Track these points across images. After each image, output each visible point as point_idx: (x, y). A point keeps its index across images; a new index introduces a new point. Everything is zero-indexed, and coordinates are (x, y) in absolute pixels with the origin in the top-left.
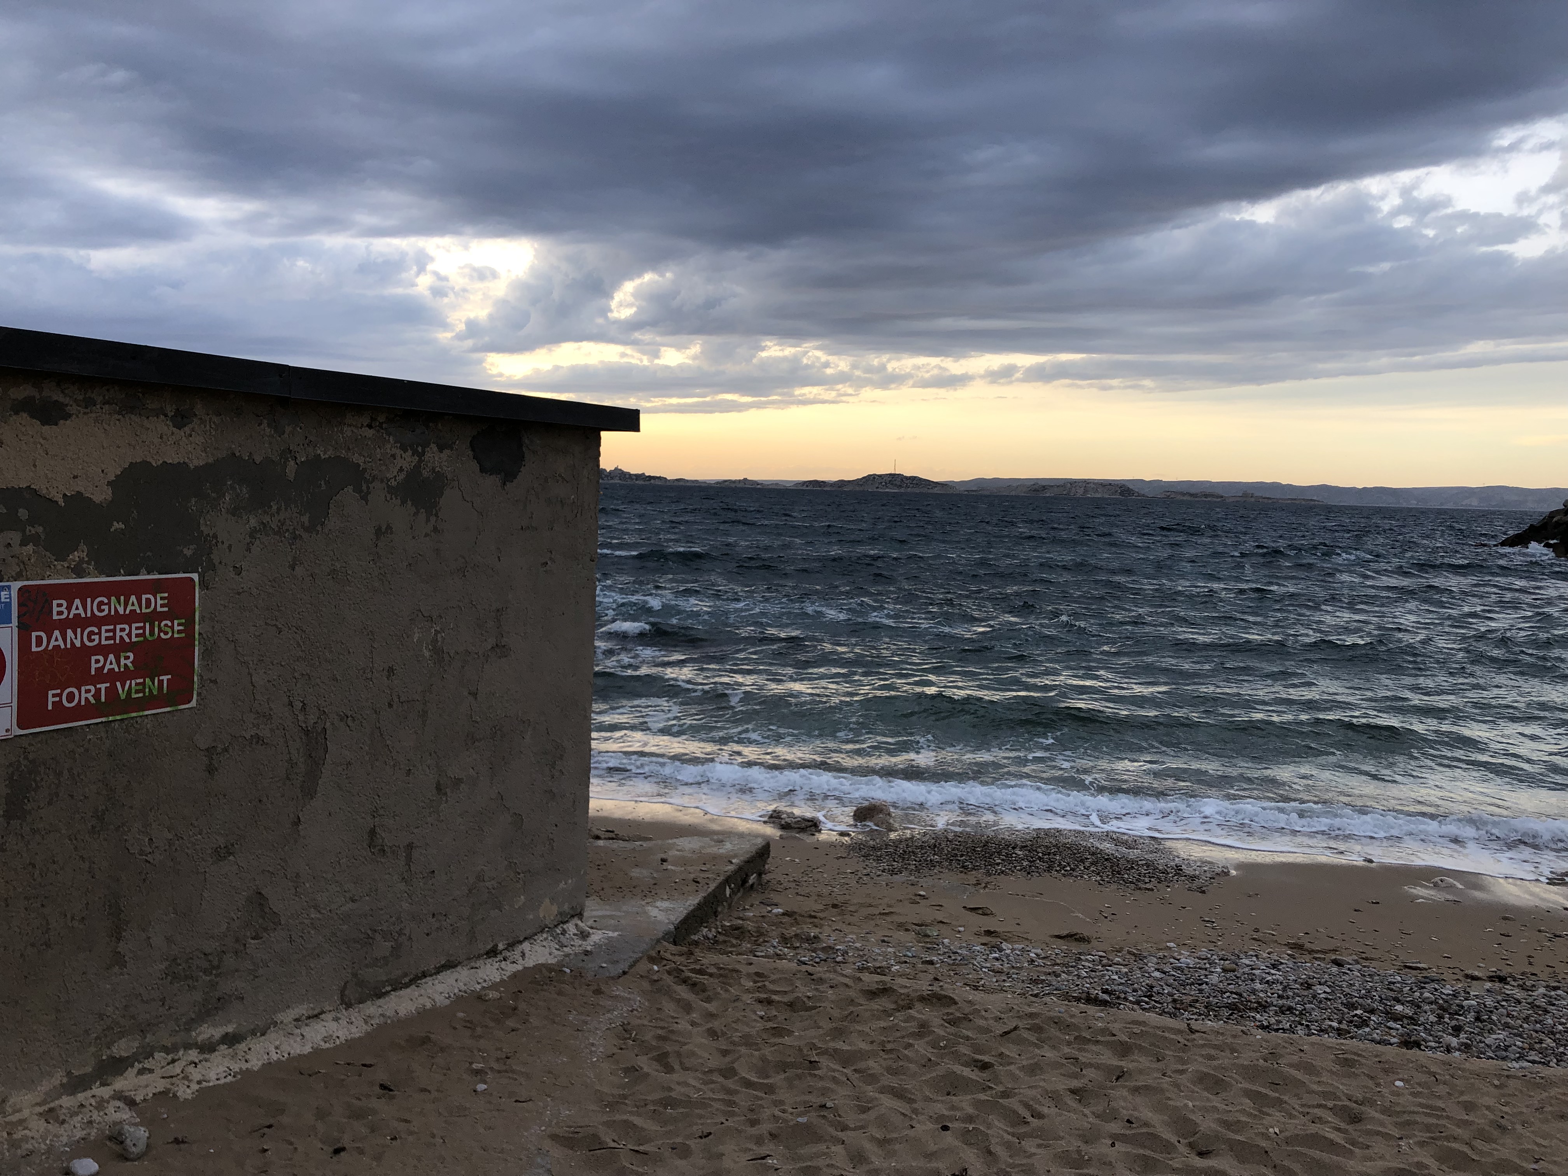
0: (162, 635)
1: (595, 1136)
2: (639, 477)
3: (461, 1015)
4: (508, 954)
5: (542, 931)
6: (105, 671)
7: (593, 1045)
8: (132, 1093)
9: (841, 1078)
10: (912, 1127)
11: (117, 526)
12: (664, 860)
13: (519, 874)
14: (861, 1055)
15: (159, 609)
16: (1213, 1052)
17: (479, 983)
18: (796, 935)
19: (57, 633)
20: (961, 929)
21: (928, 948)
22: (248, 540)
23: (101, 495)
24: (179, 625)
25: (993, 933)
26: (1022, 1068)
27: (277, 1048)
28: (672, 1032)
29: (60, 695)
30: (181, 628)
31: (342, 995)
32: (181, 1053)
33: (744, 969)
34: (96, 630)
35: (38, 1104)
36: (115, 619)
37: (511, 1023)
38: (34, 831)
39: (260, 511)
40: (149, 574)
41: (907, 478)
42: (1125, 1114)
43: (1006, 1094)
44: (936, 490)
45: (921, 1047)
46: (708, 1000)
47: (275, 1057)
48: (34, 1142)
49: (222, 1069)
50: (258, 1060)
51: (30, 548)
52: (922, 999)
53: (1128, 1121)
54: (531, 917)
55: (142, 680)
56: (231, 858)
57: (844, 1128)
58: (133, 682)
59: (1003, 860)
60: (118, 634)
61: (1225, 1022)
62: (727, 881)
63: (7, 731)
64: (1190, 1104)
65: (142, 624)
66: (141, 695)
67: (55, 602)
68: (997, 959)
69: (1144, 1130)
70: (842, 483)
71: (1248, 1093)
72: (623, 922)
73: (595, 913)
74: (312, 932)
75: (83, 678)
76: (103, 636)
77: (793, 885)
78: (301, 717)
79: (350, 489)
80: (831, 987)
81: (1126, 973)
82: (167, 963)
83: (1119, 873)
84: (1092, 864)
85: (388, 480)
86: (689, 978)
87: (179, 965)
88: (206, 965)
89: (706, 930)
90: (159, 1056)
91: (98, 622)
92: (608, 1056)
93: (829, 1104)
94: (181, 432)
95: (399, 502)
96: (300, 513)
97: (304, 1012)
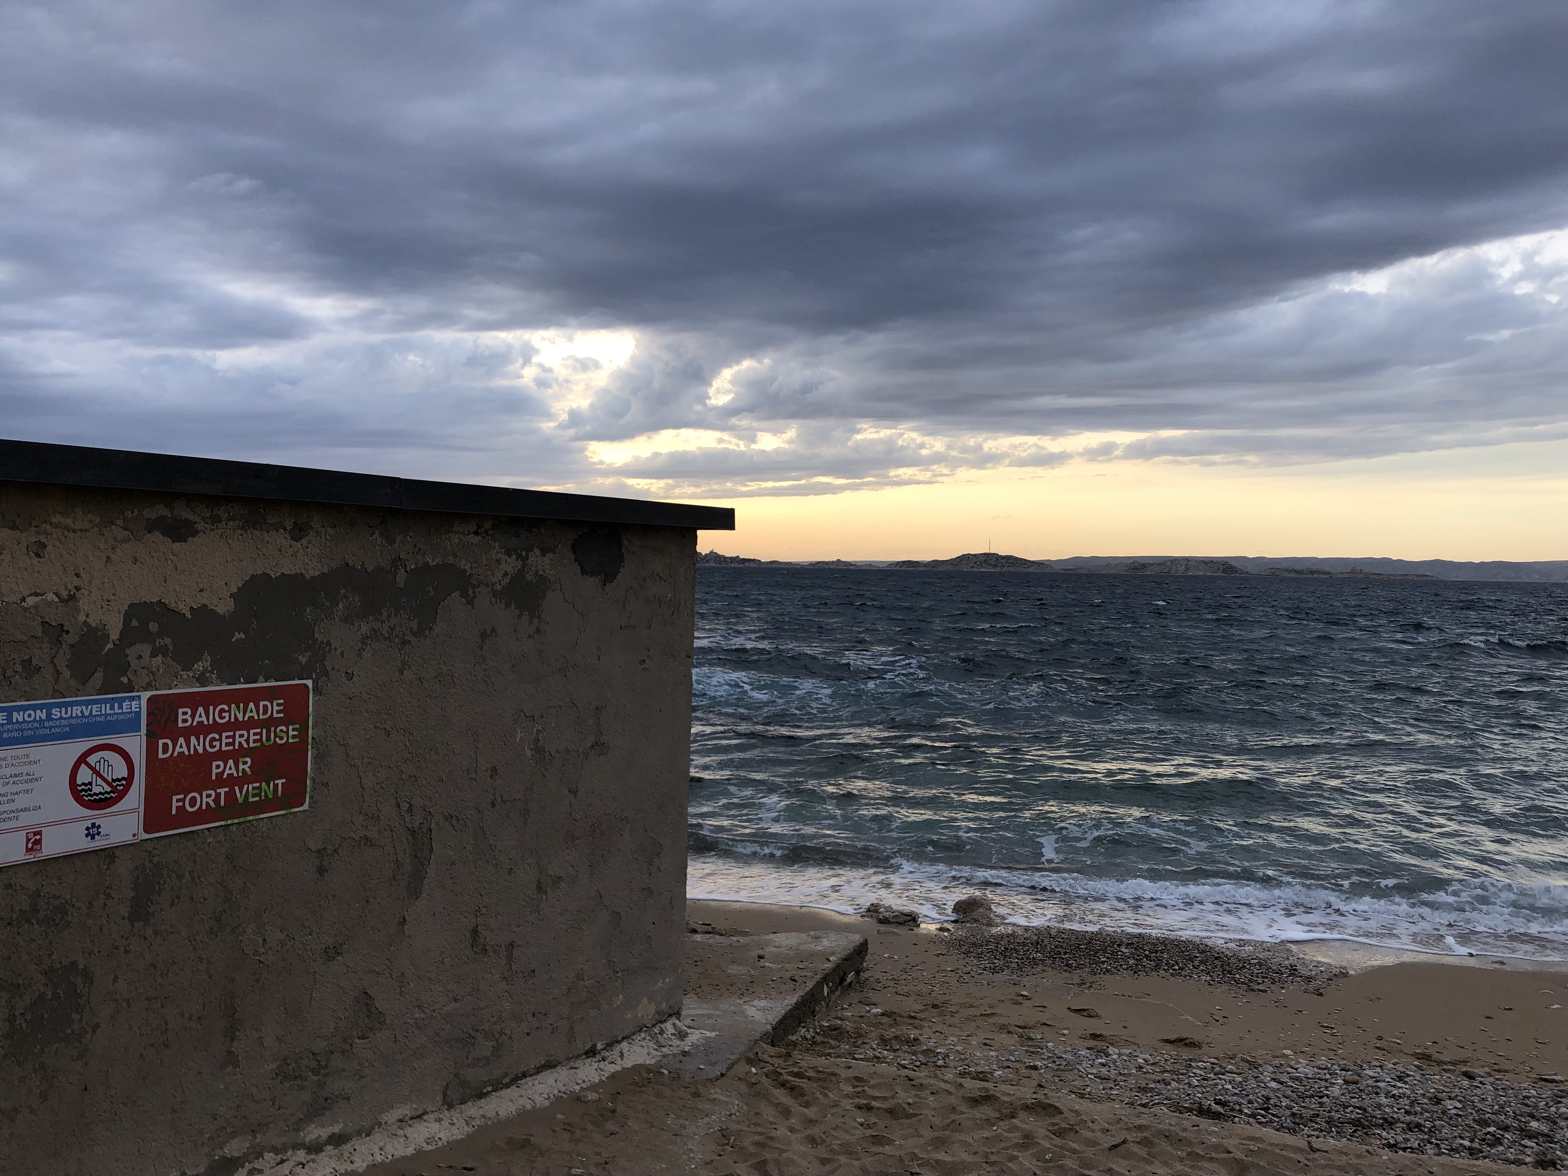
0: (277, 739)
2: (733, 560)
3: (560, 1117)
4: (607, 1054)
5: (640, 1031)
6: (225, 776)
7: (691, 1150)
11: (238, 636)
12: (761, 957)
13: (618, 972)
14: (963, 1167)
15: (275, 715)
16: (1336, 1173)
17: (578, 1084)
18: (896, 1037)
19: (181, 740)
20: (1066, 1032)
21: (1032, 1053)
22: (359, 646)
23: (224, 606)
24: (293, 730)
25: (1098, 1036)
27: (381, 1149)
28: (771, 1138)
29: (183, 800)
30: (295, 733)
31: (445, 1095)
32: (290, 1153)
33: (843, 1073)
34: (217, 737)
36: (234, 726)
37: (610, 1126)
38: (156, 933)
39: (371, 617)
40: (266, 681)
41: (1004, 558)
44: (1031, 569)
45: (1026, 1160)
46: (807, 1105)
47: (379, 1158)
49: (329, 1170)
50: (363, 1161)
51: (159, 658)
52: (1027, 1108)
54: (629, 1016)
55: (258, 785)
56: (340, 958)
58: (251, 787)
59: (1108, 958)
60: (238, 740)
61: (1348, 1139)
62: (825, 979)
63: (134, 835)
65: (259, 730)
66: (257, 799)
67: (181, 711)
68: (1103, 1065)
70: (938, 564)
72: (720, 1021)
73: (693, 1012)
75: (204, 782)
76: (223, 743)
77: (892, 983)
78: (408, 818)
79: (457, 594)
80: (932, 1093)
81: (1240, 1083)
82: (278, 1063)
83: (1230, 972)
84: (1201, 962)
85: (493, 585)
86: (787, 1081)
87: (289, 1065)
88: (314, 1064)
89: (804, 1030)
90: (268, 1156)
91: (219, 729)
92: (707, 1163)
94: (298, 545)
95: (503, 605)
96: (409, 619)
97: (407, 1112)
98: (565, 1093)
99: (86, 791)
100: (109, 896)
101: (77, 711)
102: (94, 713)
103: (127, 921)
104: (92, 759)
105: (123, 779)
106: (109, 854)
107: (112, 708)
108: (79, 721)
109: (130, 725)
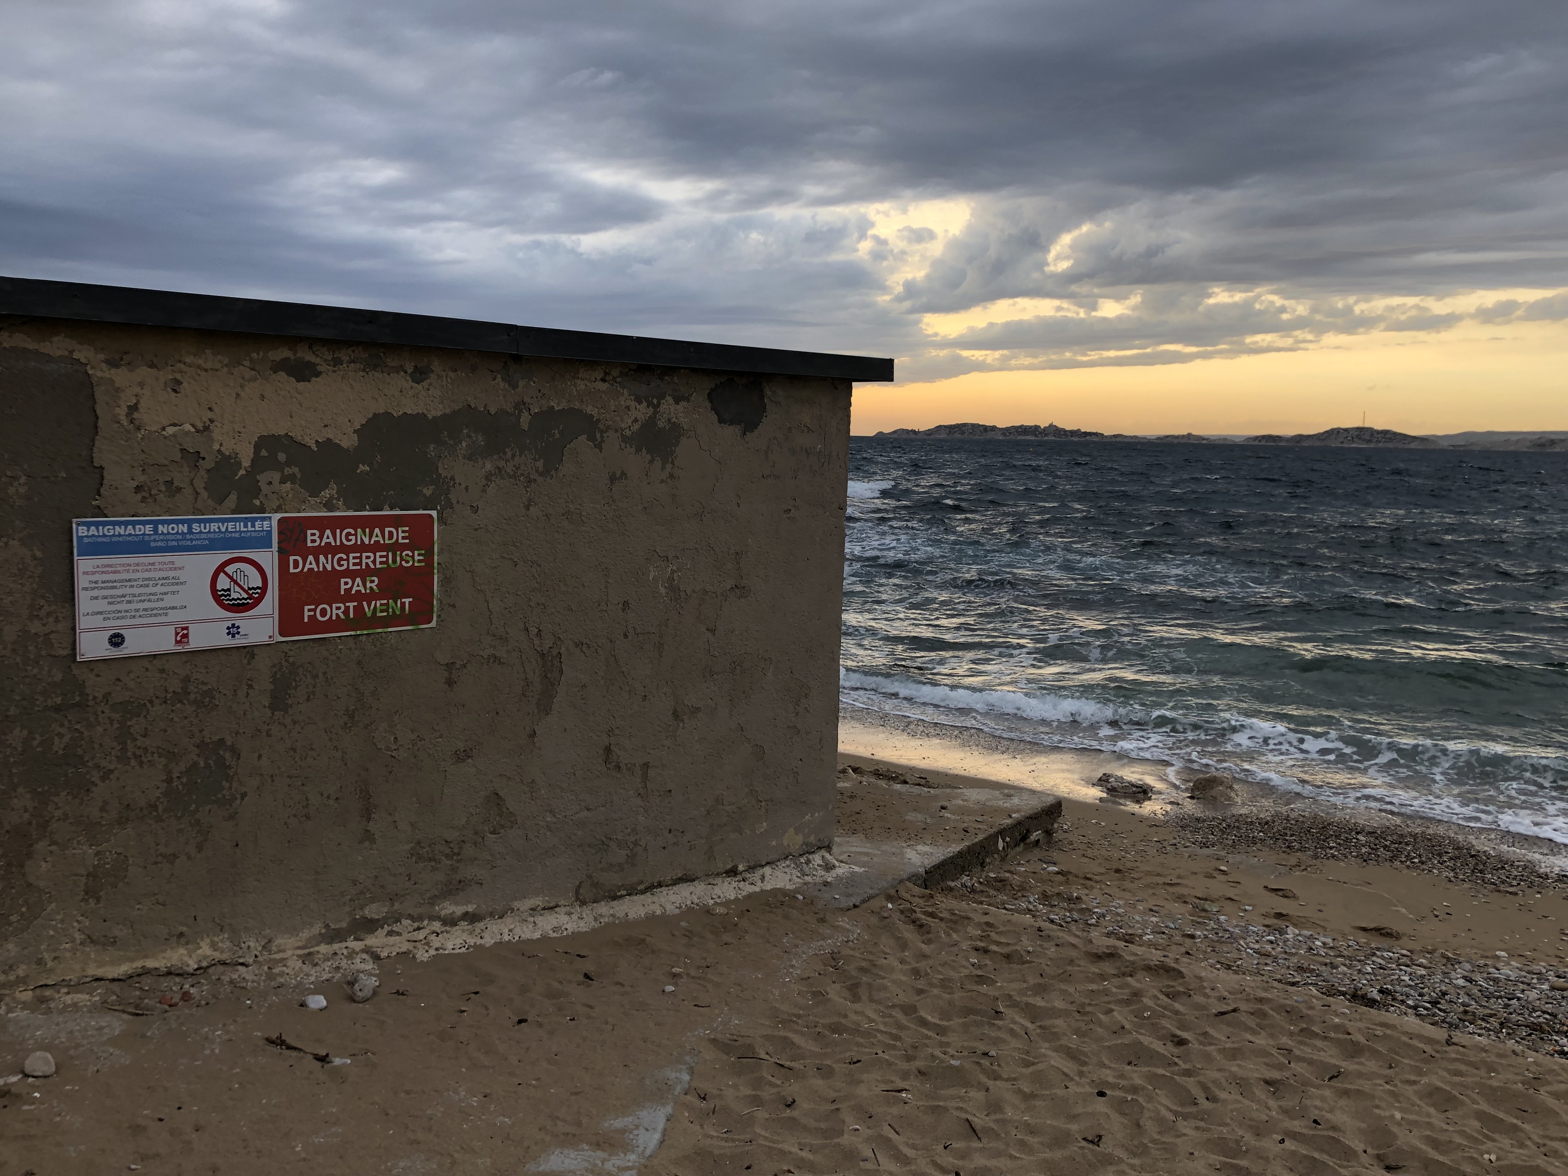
0: (403, 563)
1: (751, 1047)
2: (1073, 433)
3: (683, 924)
4: (748, 875)
5: (786, 858)
6: (353, 592)
7: (793, 966)
8: (379, 950)
9: (1019, 1030)
10: (1067, 1088)
11: (362, 468)
12: (943, 808)
13: (761, 801)
14: (1054, 1013)
15: (401, 541)
16: (1463, 1068)
17: (712, 899)
18: (1058, 894)
19: (311, 558)
20: (1250, 908)
21: (1198, 923)
22: (484, 482)
23: (348, 441)
24: (419, 555)
25: (1285, 915)
26: (1223, 1051)
27: (510, 931)
28: (875, 966)
29: (314, 610)
30: (421, 558)
31: (577, 893)
32: (426, 922)
33: (978, 918)
34: (345, 557)
35: (299, 948)
36: (362, 548)
37: (726, 938)
38: (295, 722)
39: (495, 457)
40: (391, 509)
41: (1379, 432)
42: (1315, 1114)
43: (1188, 1073)
44: (1413, 446)
45: (1121, 1016)
46: (928, 942)
47: (506, 938)
48: (286, 976)
49: (459, 941)
50: (492, 938)
51: (288, 485)
52: (1148, 968)
53: (1315, 1122)
54: (774, 843)
55: (385, 601)
56: (470, 760)
57: (997, 1077)
58: (378, 603)
59: (1339, 844)
60: (364, 561)
61: (1517, 1042)
62: (1002, 832)
63: (270, 637)
64: (1398, 1116)
65: (385, 553)
66: (385, 614)
67: (309, 532)
68: (1271, 942)
69: (1331, 1133)
70: (1300, 438)
71: (1481, 1116)
72: (875, 859)
73: (854, 849)
74: (548, 834)
75: (334, 597)
76: (351, 562)
77: (1084, 846)
78: (537, 642)
79: (583, 437)
80: (1057, 945)
81: (1423, 976)
82: (412, 845)
83: (1481, 872)
84: (1451, 859)
85: (623, 430)
86: (918, 919)
87: (423, 848)
88: (448, 851)
89: (966, 878)
90: (406, 922)
91: (347, 550)
92: (802, 979)
93: (993, 1053)
94: (420, 387)
95: (633, 450)
96: (535, 459)
97: (538, 903)
98: (697, 905)
99: (226, 596)
100: (250, 687)
101: (214, 527)
102: (230, 530)
103: (267, 710)
104: (230, 569)
105: (258, 588)
106: (249, 651)
107: (246, 526)
108: (216, 536)
109: (263, 542)
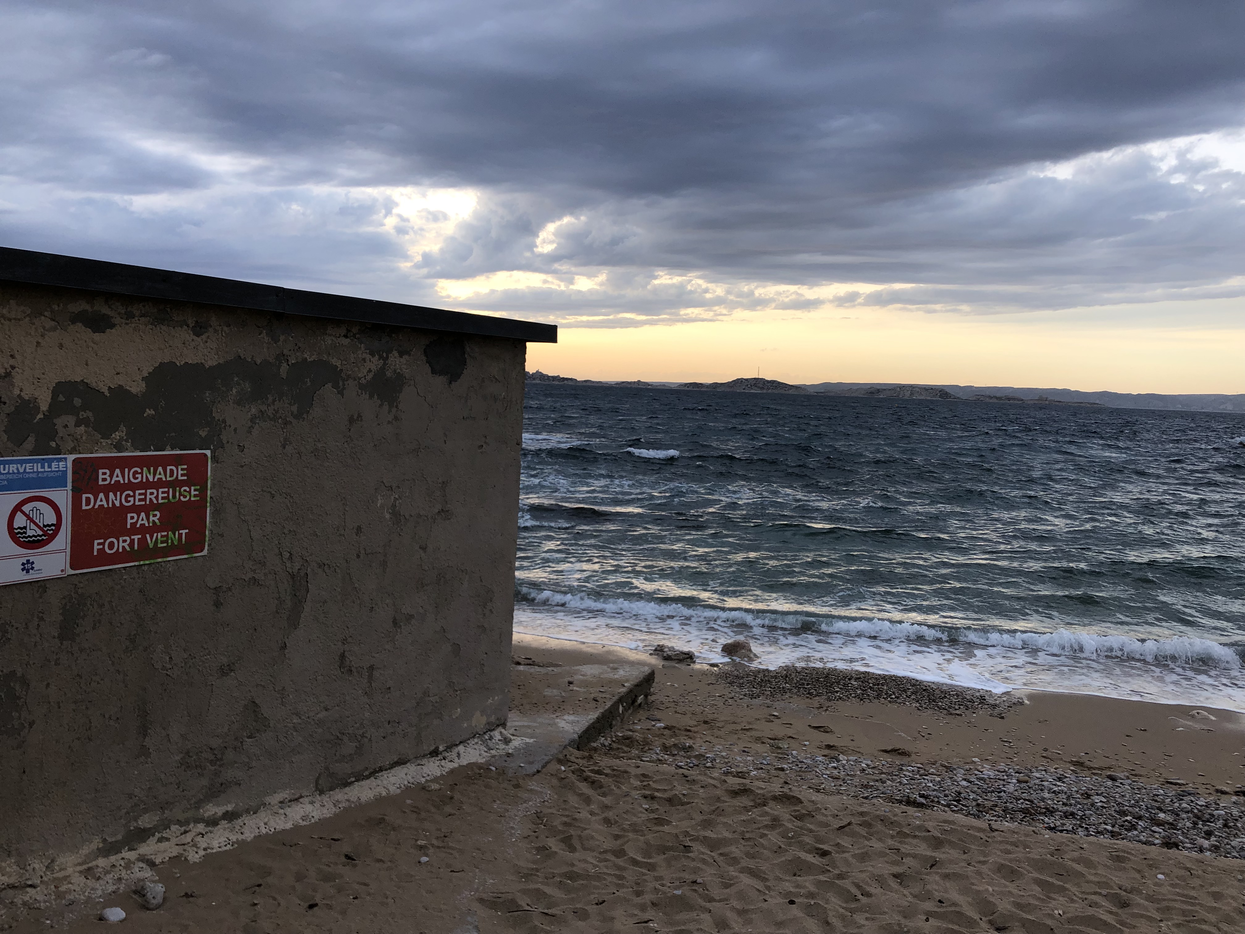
0: (182, 497)
1: (513, 901)
2: (555, 378)
3: (409, 802)
4: (447, 754)
5: (474, 737)
6: (138, 526)
7: (512, 828)
8: (153, 857)
9: (709, 860)
10: (766, 901)
11: (150, 412)
12: (570, 683)
13: (456, 691)
14: (725, 842)
15: (180, 478)
16: (1009, 847)
17: (423, 777)
18: (675, 745)
19: (101, 495)
20: (807, 743)
21: (780, 758)
22: (250, 424)
23: (137, 387)
24: (195, 490)
25: (832, 746)
26: (854, 856)
27: (265, 824)
28: (575, 819)
29: (103, 544)
30: (197, 493)
31: (317, 784)
32: (192, 825)
33: (633, 771)
34: (132, 494)
35: (80, 864)
36: (146, 485)
37: (448, 809)
38: (81, 650)
39: (259, 401)
40: (172, 449)
41: (768, 382)
42: (937, 895)
43: (841, 877)
44: (791, 392)
45: (774, 837)
46: (604, 795)
47: (264, 831)
48: (75, 893)
49: (223, 839)
50: (251, 832)
51: (83, 428)
52: (775, 798)
53: (940, 901)
54: (465, 725)
55: (166, 533)
56: (233, 674)
57: (711, 900)
58: (159, 535)
59: (841, 689)
60: (148, 497)
61: (1019, 823)
62: (620, 700)
63: (62, 571)
64: (990, 889)
65: (166, 490)
66: (165, 545)
67: (101, 471)
68: (835, 768)
69: (954, 909)
70: (716, 385)
71: (1039, 883)
72: (537, 731)
73: (515, 724)
75: (122, 531)
76: (137, 499)
77: (672, 705)
78: (288, 565)
79: (329, 385)
80: (702, 787)
81: (939, 782)
82: (182, 755)
83: (934, 701)
84: (913, 693)
85: (359, 379)
86: (589, 777)
87: (191, 757)
88: (213, 757)
89: (603, 739)
90: (174, 828)
91: (133, 487)
92: (524, 838)
93: (699, 880)
94: (199, 339)
95: (367, 396)
96: (290, 404)
97: (287, 796)
99: (22, 534)
100: (42, 619)
101: (13, 468)
102: (28, 470)
103: (56, 640)
104: (26, 508)
105: (53, 525)
106: (42, 586)
107: (43, 467)
108: (15, 477)
109: (58, 481)
